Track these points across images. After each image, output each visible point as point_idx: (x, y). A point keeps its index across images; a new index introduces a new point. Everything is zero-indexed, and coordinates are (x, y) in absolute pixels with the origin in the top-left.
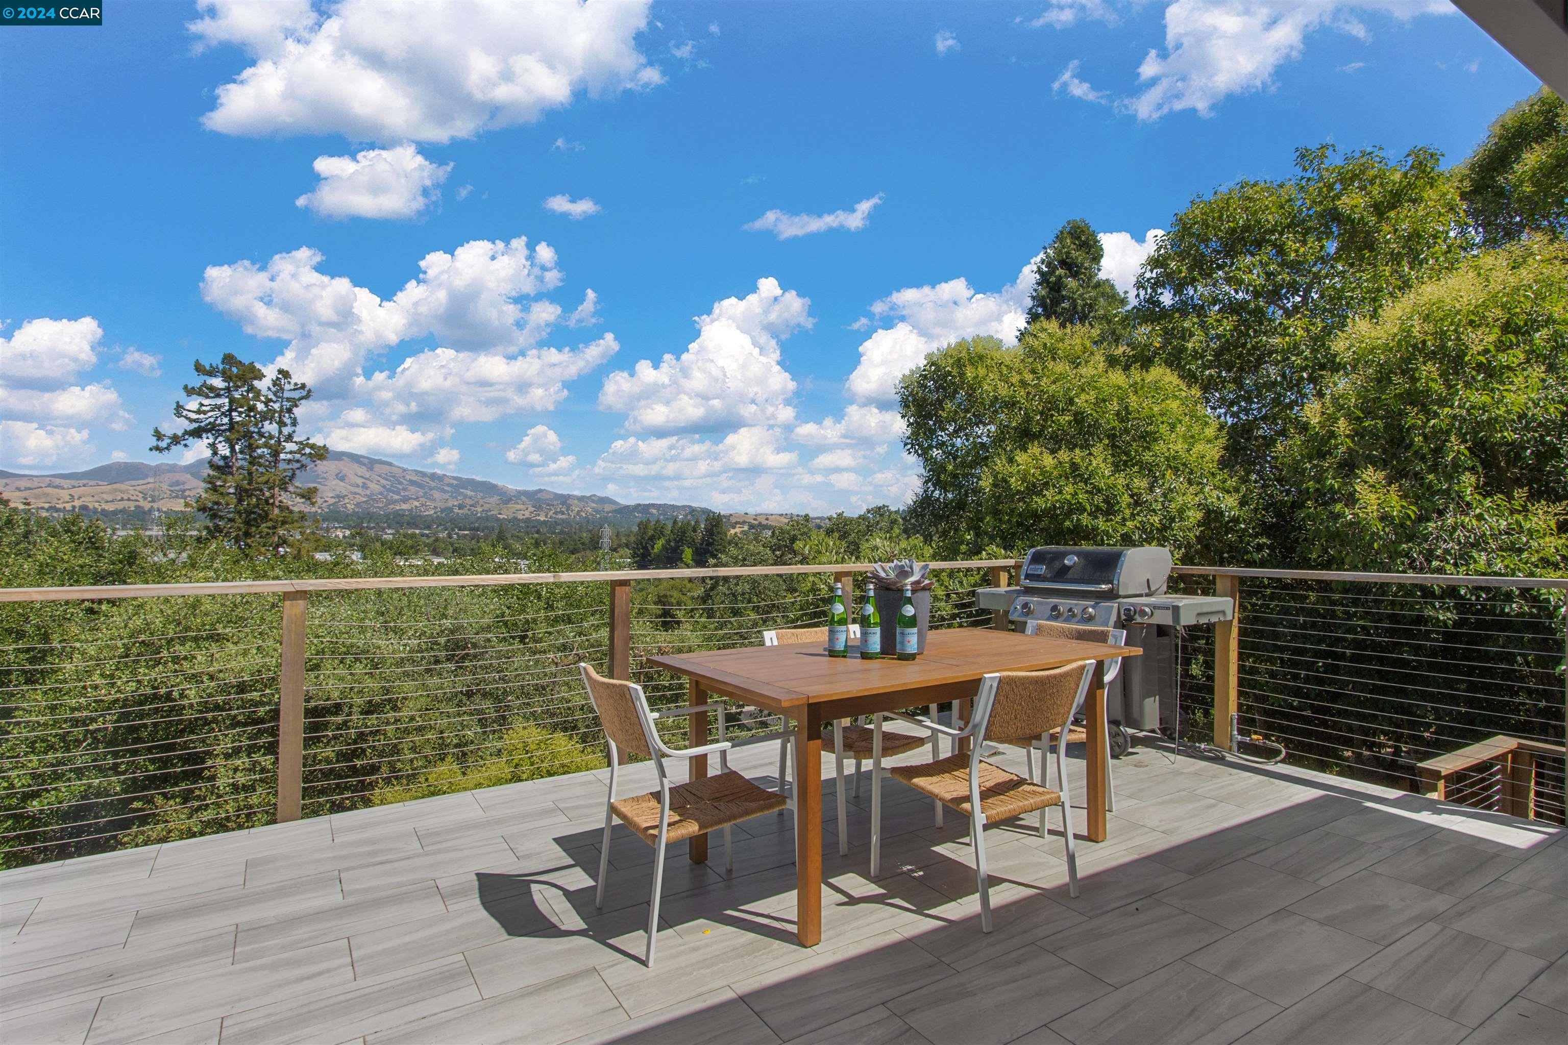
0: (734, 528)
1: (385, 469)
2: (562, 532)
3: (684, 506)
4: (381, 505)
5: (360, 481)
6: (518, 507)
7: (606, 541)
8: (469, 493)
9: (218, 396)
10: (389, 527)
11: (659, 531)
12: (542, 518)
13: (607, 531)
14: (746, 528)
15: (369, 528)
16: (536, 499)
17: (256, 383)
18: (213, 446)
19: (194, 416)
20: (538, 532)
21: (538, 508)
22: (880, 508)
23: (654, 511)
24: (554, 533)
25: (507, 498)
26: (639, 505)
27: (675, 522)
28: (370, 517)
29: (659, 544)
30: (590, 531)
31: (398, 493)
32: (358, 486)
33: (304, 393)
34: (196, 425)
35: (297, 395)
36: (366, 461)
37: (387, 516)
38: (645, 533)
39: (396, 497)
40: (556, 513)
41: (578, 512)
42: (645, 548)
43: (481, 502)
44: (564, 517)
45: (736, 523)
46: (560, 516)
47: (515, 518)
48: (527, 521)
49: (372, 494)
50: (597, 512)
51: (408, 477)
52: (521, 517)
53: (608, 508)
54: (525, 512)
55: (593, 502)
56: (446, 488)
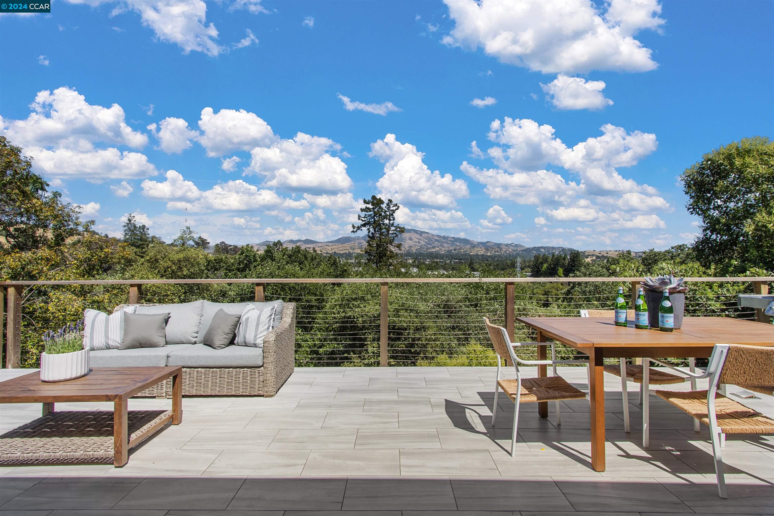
0: (587, 258)
1: (426, 235)
2: (498, 260)
3: (558, 248)
6: (479, 249)
7: (518, 264)
8: (458, 244)
9: (371, 211)
11: (545, 260)
12: (489, 254)
13: (519, 260)
14: (594, 258)
15: (421, 259)
16: (486, 245)
20: (487, 260)
21: (487, 250)
22: (680, 246)
23: (543, 250)
24: (494, 261)
25: (474, 246)
26: (535, 247)
27: (553, 255)
28: (421, 254)
29: (545, 266)
30: (511, 260)
36: (419, 232)
38: (537, 261)
40: (495, 252)
41: (505, 251)
42: (538, 268)
43: (463, 247)
44: (498, 253)
45: (588, 255)
46: (497, 253)
47: (477, 254)
48: (482, 255)
50: (514, 251)
51: (434, 238)
52: (480, 254)
53: (519, 249)
54: (481, 251)
55: (512, 246)
56: (450, 242)
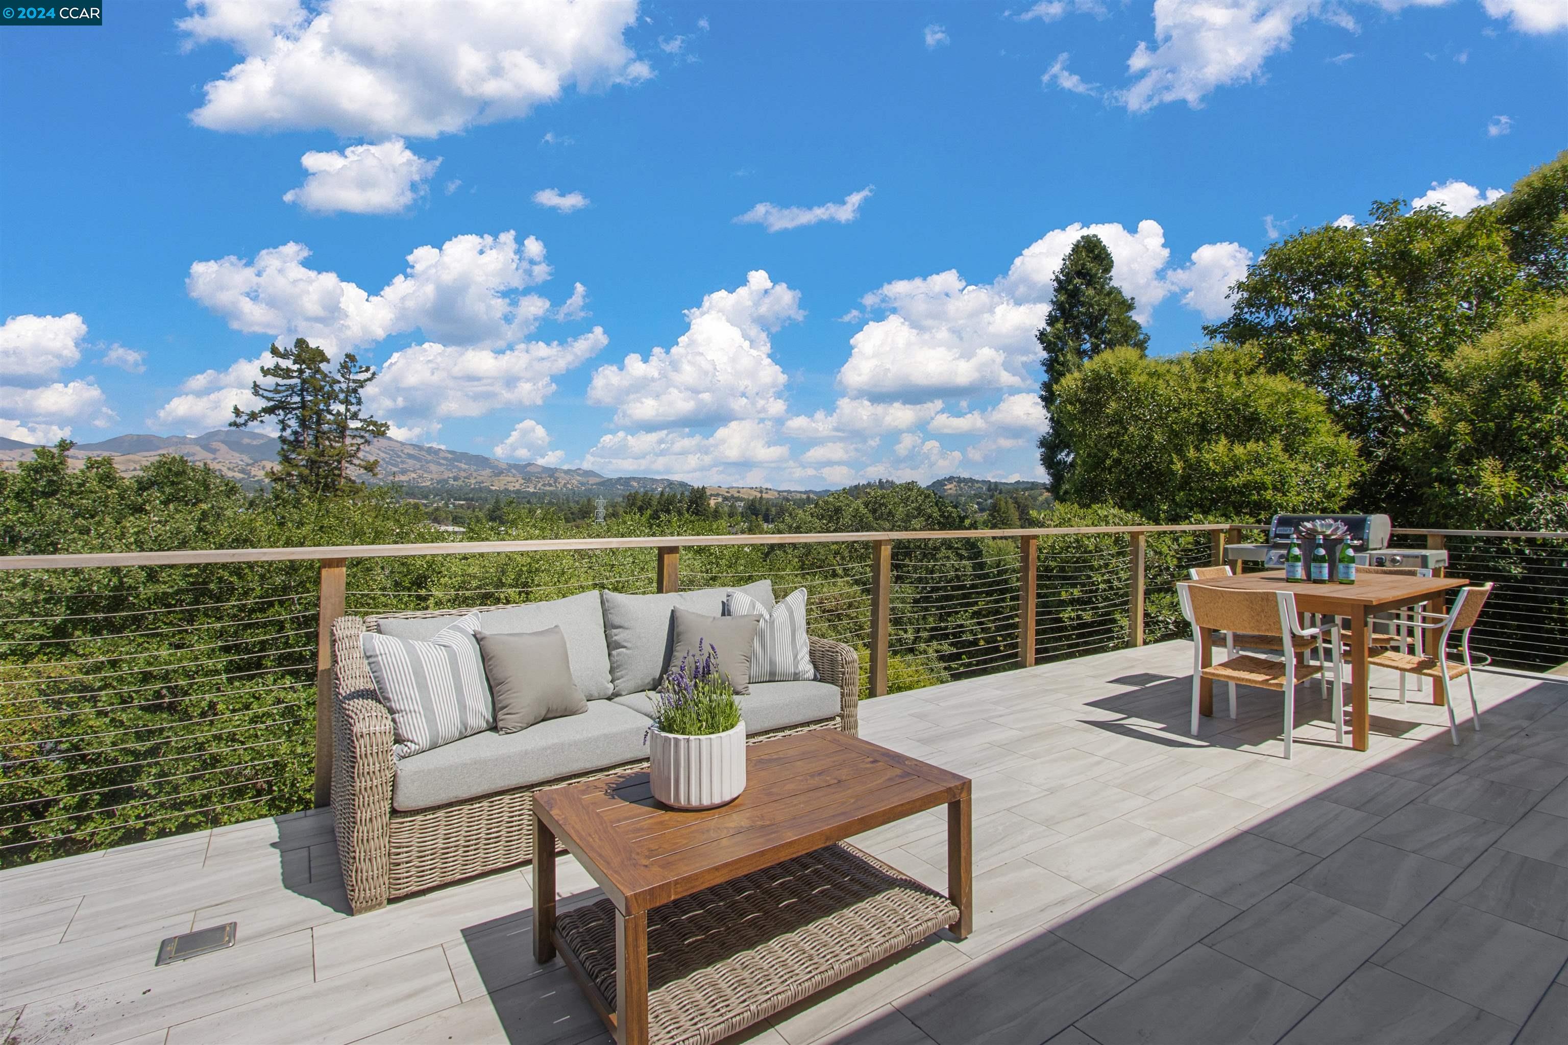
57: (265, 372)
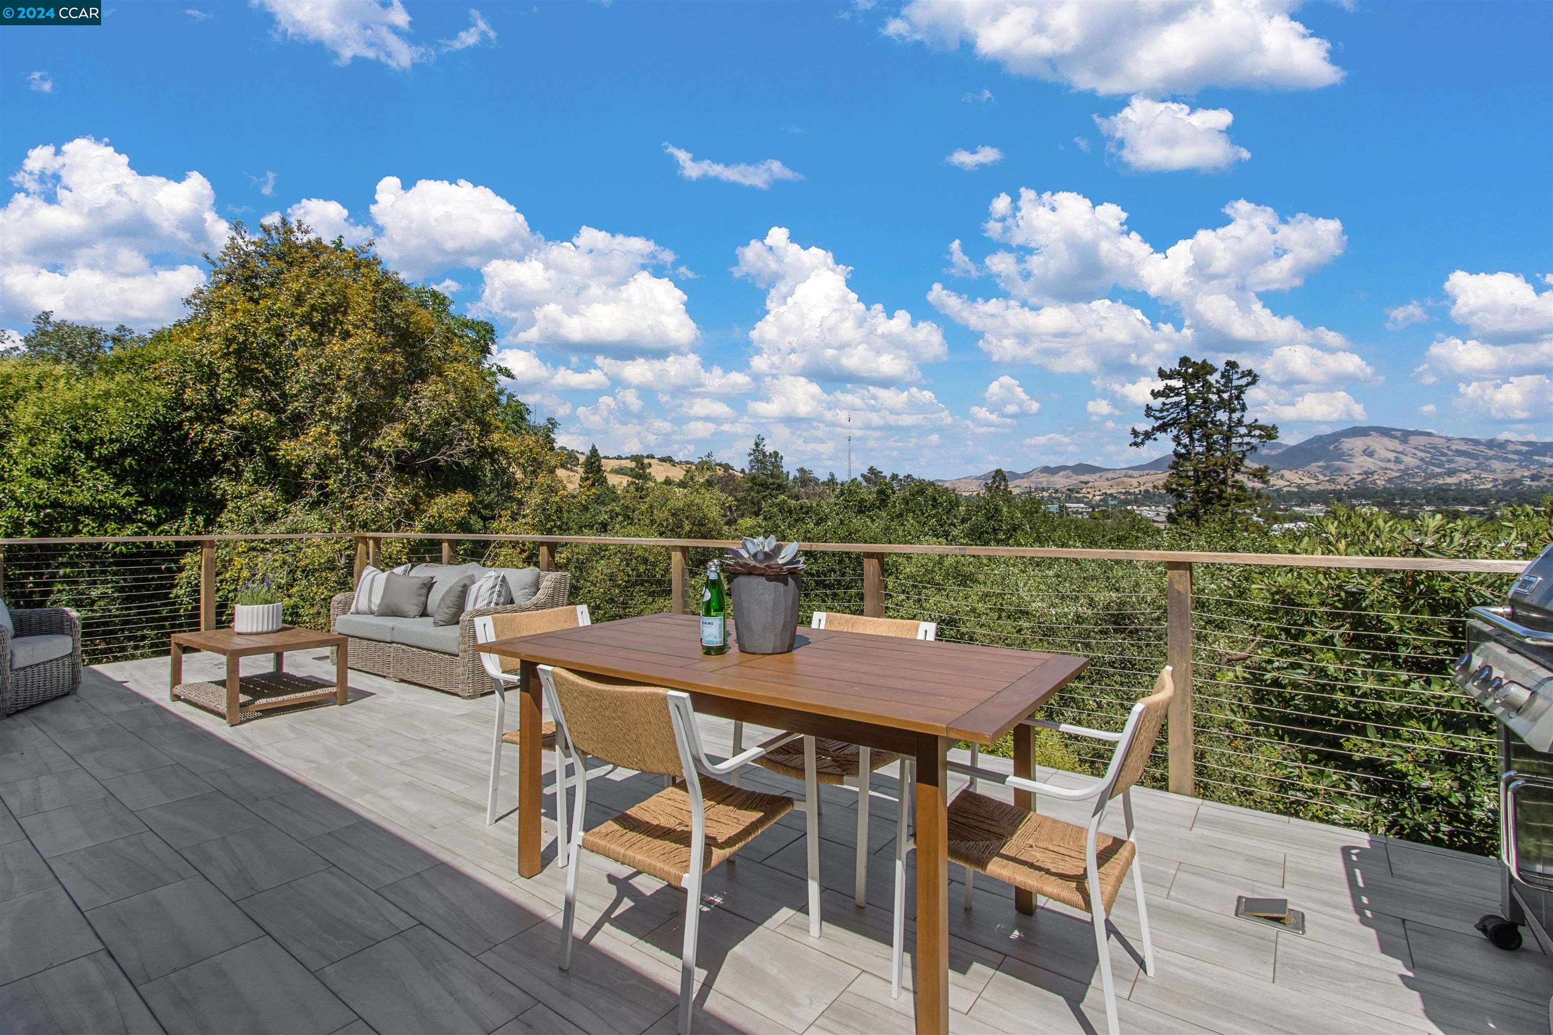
1: (1423, 440)
4: (1418, 480)
5: (1391, 456)
9: (1178, 394)
10: (1429, 503)
15: (1402, 504)
17: (1208, 377)
18: (1177, 438)
19: (1158, 414)
28: (1404, 493)
31: (1440, 466)
32: (1389, 461)
33: (1250, 379)
34: (1161, 422)
35: (1243, 381)
36: (1398, 434)
37: (1426, 492)
39: (1438, 470)
49: (1407, 469)
51: (1454, 447)
57: (1155, 394)
